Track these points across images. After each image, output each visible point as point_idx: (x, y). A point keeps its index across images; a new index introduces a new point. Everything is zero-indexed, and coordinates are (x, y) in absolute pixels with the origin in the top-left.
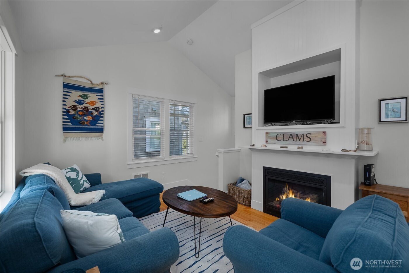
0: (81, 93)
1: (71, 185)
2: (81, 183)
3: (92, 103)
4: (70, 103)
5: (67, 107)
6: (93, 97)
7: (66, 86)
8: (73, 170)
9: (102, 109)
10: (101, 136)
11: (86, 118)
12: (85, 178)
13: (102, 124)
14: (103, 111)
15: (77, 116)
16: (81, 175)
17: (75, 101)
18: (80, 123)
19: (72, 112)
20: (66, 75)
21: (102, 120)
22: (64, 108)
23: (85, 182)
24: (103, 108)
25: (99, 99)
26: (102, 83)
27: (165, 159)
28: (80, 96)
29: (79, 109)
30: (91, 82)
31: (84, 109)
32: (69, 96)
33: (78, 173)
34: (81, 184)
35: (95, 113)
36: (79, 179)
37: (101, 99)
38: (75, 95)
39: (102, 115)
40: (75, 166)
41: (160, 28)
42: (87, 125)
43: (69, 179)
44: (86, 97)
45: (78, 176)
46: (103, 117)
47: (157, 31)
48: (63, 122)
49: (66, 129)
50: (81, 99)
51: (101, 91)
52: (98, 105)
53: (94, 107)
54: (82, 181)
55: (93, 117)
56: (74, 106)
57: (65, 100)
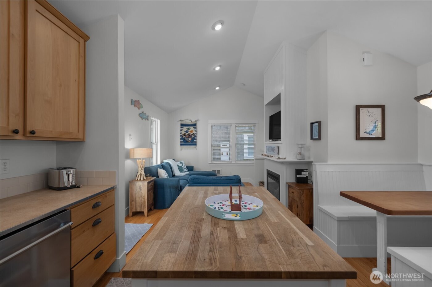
0: (187, 127)
1: (179, 169)
3: (192, 131)
4: (183, 132)
5: (182, 135)
6: (192, 128)
7: (182, 125)
8: (181, 163)
9: (196, 134)
10: (196, 147)
11: (189, 139)
12: (185, 167)
13: (196, 141)
14: (196, 135)
15: (186, 138)
16: (184, 165)
17: (185, 132)
18: (187, 142)
19: (184, 137)
20: (182, 120)
21: (196, 140)
22: (181, 135)
24: (196, 133)
25: (195, 129)
26: (196, 121)
27: (232, 163)
28: (187, 129)
29: (186, 135)
30: (191, 121)
31: (188, 135)
32: (182, 129)
33: (183, 164)
35: (193, 136)
36: (183, 167)
37: (196, 129)
38: (185, 128)
39: (196, 137)
40: (182, 162)
41: (219, 86)
42: (189, 142)
43: (178, 166)
44: (189, 129)
45: (182, 165)
46: (196, 138)
47: (217, 88)
48: (181, 141)
49: (181, 145)
50: (187, 130)
51: (195, 125)
52: (194, 132)
53: (192, 133)
54: (184, 168)
55: (192, 138)
56: (185, 134)
57: (181, 131)
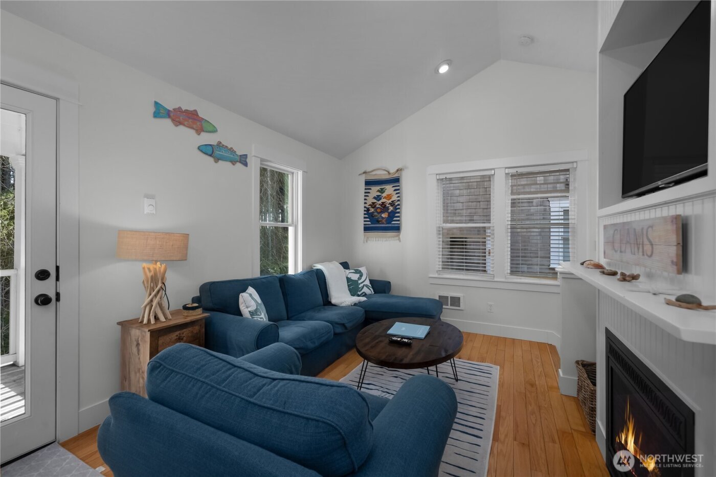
0: (378, 188)
1: (349, 286)
2: (360, 286)
3: (389, 197)
4: (371, 200)
5: (367, 206)
6: (389, 189)
7: (369, 183)
8: (357, 272)
9: (399, 203)
10: (398, 236)
11: (383, 215)
12: (367, 282)
13: (398, 221)
14: (399, 205)
15: (376, 214)
16: (363, 278)
17: (375, 198)
18: (378, 222)
19: (372, 210)
20: (368, 171)
21: (399, 217)
22: (365, 207)
23: (365, 287)
24: (399, 200)
25: (395, 190)
26: (398, 170)
27: (496, 279)
28: (378, 191)
29: (377, 206)
30: (389, 172)
31: (381, 205)
32: (369, 193)
33: (361, 276)
34: (360, 288)
35: (391, 208)
37: (398, 191)
38: (374, 190)
39: (398, 210)
40: (363, 270)
41: (449, 62)
42: (383, 223)
43: (348, 279)
44: (382, 191)
45: (359, 279)
46: (399, 213)
47: (444, 69)
48: (365, 221)
49: (367, 229)
50: (379, 194)
51: (397, 180)
52: (394, 198)
53: (390, 201)
54: (362, 285)
55: (389, 213)
56: (373, 203)
57: (366, 198)
